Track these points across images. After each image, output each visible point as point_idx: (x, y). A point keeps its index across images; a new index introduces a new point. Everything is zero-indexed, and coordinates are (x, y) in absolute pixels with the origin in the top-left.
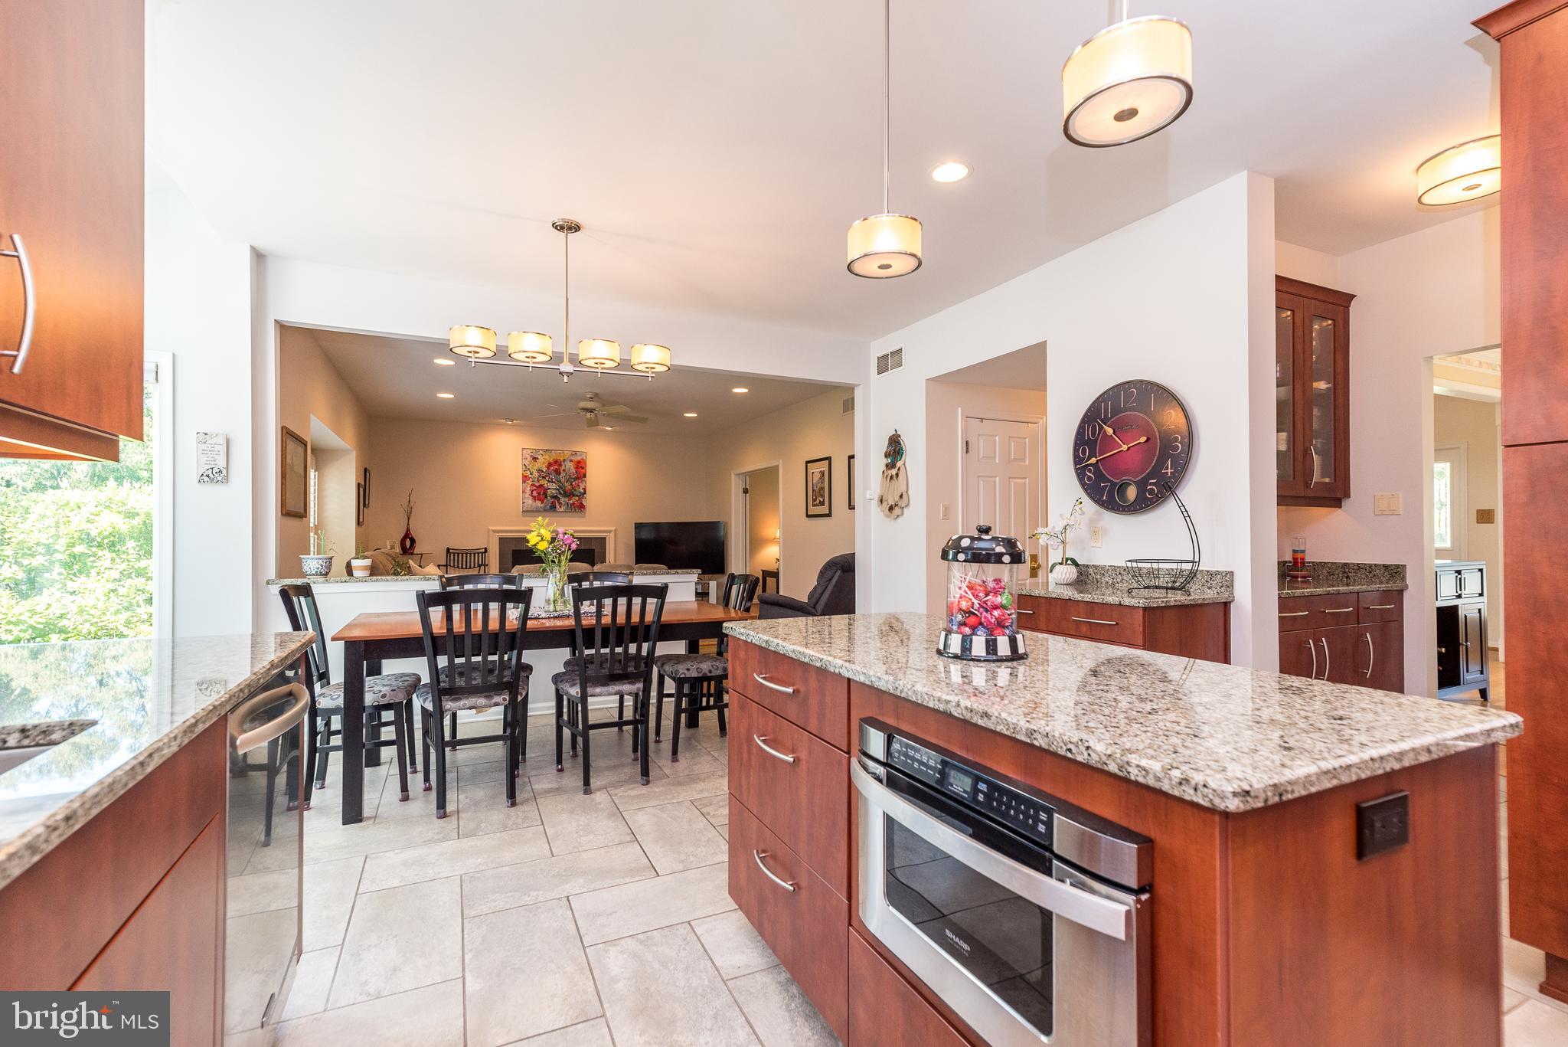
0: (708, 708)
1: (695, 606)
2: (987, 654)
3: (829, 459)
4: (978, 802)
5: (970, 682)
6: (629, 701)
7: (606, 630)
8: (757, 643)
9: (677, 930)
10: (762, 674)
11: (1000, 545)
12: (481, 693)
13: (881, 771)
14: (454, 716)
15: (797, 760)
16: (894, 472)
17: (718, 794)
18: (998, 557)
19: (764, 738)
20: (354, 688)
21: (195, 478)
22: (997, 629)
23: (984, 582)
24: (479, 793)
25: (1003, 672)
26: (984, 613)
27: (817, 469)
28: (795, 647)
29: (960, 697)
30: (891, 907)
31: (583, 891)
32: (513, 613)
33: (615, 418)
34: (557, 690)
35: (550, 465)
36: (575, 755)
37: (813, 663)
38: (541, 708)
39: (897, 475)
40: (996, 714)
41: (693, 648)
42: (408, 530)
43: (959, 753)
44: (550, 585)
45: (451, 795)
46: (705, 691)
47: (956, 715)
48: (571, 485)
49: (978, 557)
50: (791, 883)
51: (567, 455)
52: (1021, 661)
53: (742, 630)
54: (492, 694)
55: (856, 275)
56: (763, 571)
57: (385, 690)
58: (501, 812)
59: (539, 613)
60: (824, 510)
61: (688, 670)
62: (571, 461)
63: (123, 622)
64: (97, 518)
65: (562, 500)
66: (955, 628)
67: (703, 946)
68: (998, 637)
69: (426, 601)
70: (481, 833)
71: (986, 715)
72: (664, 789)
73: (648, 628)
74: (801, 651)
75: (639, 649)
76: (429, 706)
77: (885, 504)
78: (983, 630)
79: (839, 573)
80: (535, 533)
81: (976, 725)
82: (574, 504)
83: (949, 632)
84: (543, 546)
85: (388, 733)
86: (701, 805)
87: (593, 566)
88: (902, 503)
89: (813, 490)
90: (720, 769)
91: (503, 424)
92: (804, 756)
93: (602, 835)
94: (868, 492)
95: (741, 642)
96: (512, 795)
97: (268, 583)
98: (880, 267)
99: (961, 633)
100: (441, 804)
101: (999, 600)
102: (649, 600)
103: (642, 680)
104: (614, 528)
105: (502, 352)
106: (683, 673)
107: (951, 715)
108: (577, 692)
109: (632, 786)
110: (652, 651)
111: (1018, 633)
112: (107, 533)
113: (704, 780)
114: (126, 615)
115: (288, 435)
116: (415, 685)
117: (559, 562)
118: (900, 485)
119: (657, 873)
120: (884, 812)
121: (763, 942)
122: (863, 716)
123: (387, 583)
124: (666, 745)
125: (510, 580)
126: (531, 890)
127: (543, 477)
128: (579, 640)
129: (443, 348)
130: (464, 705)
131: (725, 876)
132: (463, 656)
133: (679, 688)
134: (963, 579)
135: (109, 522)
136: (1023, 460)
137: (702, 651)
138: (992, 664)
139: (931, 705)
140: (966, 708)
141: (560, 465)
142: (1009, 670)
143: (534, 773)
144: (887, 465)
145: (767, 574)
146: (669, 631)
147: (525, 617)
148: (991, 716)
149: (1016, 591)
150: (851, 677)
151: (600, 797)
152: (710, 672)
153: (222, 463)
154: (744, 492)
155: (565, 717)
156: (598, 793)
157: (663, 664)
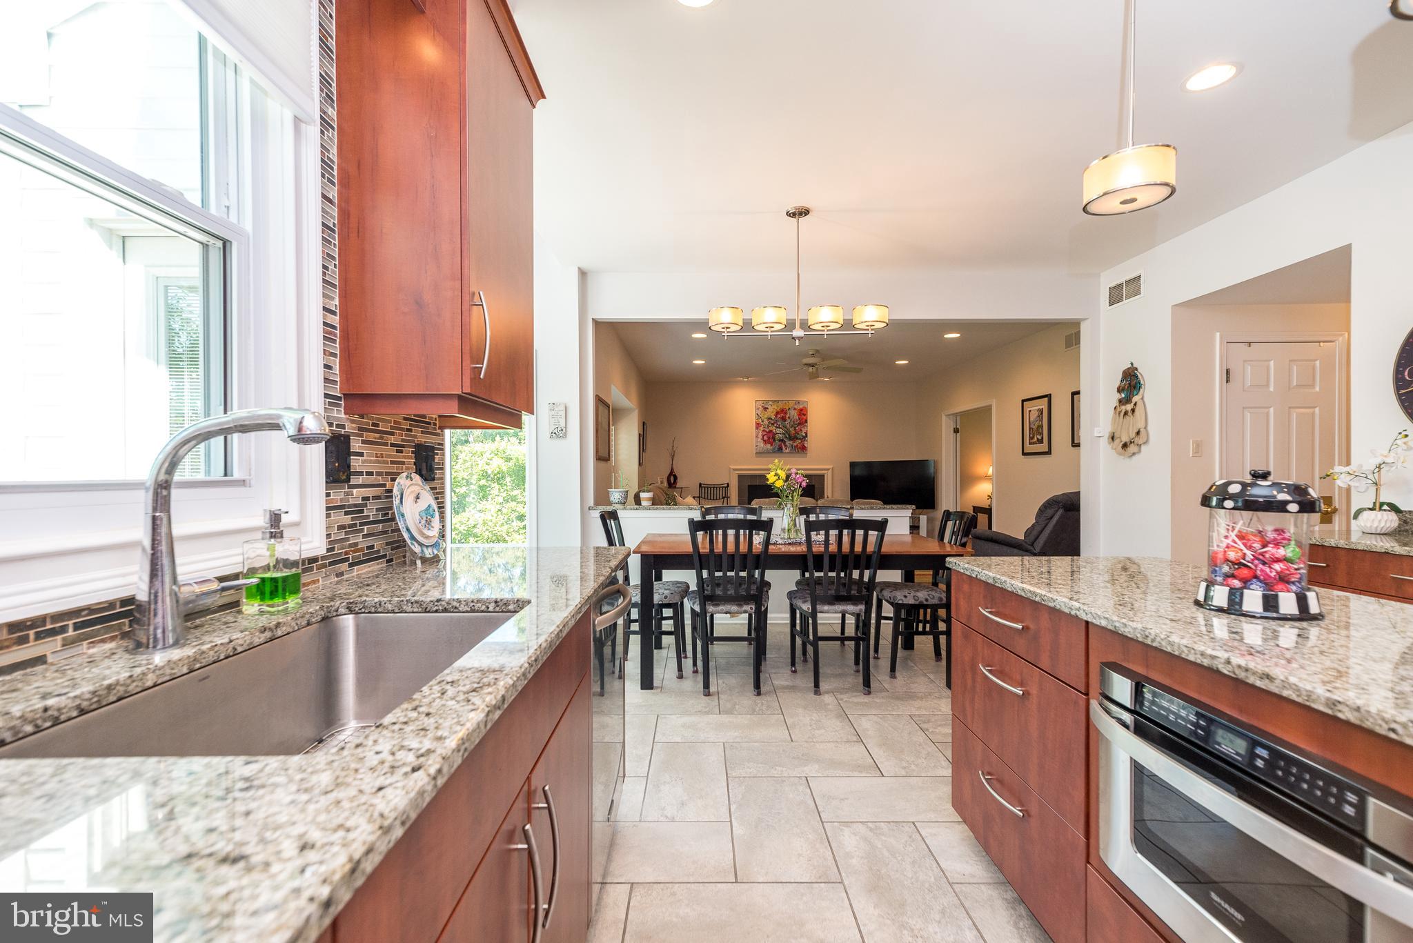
0: (924, 633)
1: (909, 539)
2: (1265, 611)
3: (1049, 396)
4: (1257, 768)
5: (1242, 640)
6: (850, 620)
7: (832, 557)
8: (983, 579)
9: (902, 826)
10: (987, 608)
11: (1284, 492)
12: (734, 601)
13: (1127, 717)
14: (712, 616)
15: (1026, 694)
16: (1129, 407)
17: (936, 713)
18: (1281, 507)
19: (990, 668)
20: (647, 588)
21: (548, 435)
22: (1277, 584)
23: (1260, 532)
24: (732, 681)
25: (1288, 634)
26: (1261, 566)
27: (1033, 407)
28: (1024, 586)
29: (1230, 654)
30: (1139, 855)
31: (819, 775)
32: (758, 539)
33: (832, 370)
34: (791, 605)
35: (777, 413)
36: (805, 661)
37: (1046, 603)
38: (778, 618)
39: (1133, 410)
40: (1282, 678)
41: (909, 577)
42: (672, 469)
43: (1228, 713)
44: (785, 517)
45: (713, 679)
46: (921, 618)
47: (1226, 672)
48: (795, 429)
49: (1250, 505)
50: (1020, 808)
51: (791, 404)
52: (1315, 622)
53: (966, 566)
54: (742, 603)
55: (1094, 214)
56: (974, 507)
57: (666, 592)
58: (748, 699)
59: (777, 540)
60: (1043, 447)
61: (905, 597)
62: (795, 409)
63: (505, 531)
64: (491, 462)
65: (787, 443)
66: (1219, 579)
67: (928, 847)
68: (1280, 593)
69: (695, 526)
70: (736, 713)
71: (1268, 677)
72: (884, 701)
73: (869, 557)
74: (1032, 589)
75: (862, 575)
76: (697, 608)
77: (1117, 441)
78: (1258, 583)
79: (1060, 512)
80: (773, 473)
81: (1253, 686)
82: (797, 446)
83: (1210, 584)
84: (779, 484)
85: (668, 625)
86: (920, 720)
87: (817, 501)
88: (1140, 440)
89: (1030, 428)
90: (936, 690)
91: (741, 382)
92: (1034, 691)
93: (831, 732)
94: (1096, 429)
95: (965, 577)
96: (757, 686)
97: (589, 509)
98: (1123, 203)
99: (1227, 585)
100: (706, 685)
101: (1281, 552)
102: (870, 532)
103: (864, 602)
104: (831, 467)
105: (747, 325)
106: (900, 600)
107: (1218, 672)
108: (808, 608)
109: (856, 694)
110: (873, 577)
111: (1309, 590)
112: (496, 472)
113: (921, 698)
114: (506, 527)
115: (600, 401)
116: (685, 591)
117: (792, 497)
118: (1137, 421)
119: (882, 774)
120: (1131, 758)
121: (987, 857)
122: (1104, 661)
123: (664, 511)
124: (885, 662)
125: (753, 511)
126: (777, 766)
127: (772, 424)
128: (810, 563)
129: (703, 325)
130: (722, 610)
131: (948, 789)
132: (721, 571)
133: (897, 612)
134: (1230, 528)
135: (497, 464)
136: (1313, 386)
137: (917, 580)
138: (1272, 622)
139: (1191, 658)
140: (1239, 667)
141: (786, 413)
142: (1296, 631)
143: (773, 671)
144: (1120, 401)
145: (977, 509)
146: (887, 561)
147: (767, 542)
148: (1275, 679)
149: (1306, 542)
150: (1089, 620)
151: (828, 699)
152: (927, 600)
153: (563, 424)
154: (955, 432)
155: (798, 628)
156: (826, 696)
157: (881, 590)
